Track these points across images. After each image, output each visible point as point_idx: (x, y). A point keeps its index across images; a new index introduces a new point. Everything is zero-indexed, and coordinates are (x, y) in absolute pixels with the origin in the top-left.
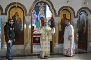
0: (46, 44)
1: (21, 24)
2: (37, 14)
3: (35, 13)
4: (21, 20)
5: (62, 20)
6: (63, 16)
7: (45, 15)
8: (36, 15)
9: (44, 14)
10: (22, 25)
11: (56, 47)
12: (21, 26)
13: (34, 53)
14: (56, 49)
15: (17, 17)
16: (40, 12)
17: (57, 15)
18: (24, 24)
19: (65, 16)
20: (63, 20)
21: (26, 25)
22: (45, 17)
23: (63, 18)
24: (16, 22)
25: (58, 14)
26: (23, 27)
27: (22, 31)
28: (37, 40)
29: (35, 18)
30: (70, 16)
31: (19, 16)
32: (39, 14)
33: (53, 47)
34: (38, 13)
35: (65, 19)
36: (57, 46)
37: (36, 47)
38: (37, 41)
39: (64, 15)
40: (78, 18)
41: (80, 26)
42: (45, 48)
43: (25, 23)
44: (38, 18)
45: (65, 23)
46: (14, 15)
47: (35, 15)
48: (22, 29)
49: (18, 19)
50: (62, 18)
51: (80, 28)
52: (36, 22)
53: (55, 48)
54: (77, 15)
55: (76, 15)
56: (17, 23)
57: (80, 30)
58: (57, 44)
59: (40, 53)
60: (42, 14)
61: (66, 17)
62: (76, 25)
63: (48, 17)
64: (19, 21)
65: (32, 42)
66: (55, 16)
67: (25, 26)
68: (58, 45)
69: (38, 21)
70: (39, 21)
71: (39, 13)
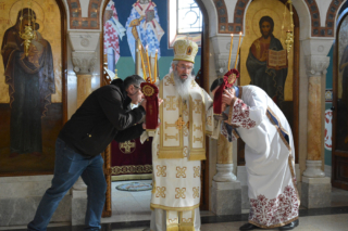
0: (181, 172)
1: (51, 68)
2: (123, 21)
3: (111, 14)
4: (47, 47)
5: (252, 49)
6: (257, 28)
7: (164, 24)
8: (119, 25)
9: (156, 20)
10: (58, 73)
11: (228, 181)
12: (51, 81)
13: (119, 213)
14: (228, 191)
15: (29, 33)
16: (135, 9)
17: (231, 20)
18: (64, 68)
19: (266, 29)
20: (258, 46)
21: (77, 74)
22: (162, 33)
23: (260, 35)
24: (26, 59)
25: (235, 18)
26: (58, 86)
27: (56, 104)
28: (128, 150)
29: (111, 40)
30: (292, 25)
31: (40, 31)
32: (133, 18)
33: (211, 183)
34: (129, 14)
35: (268, 41)
36: (232, 176)
37: (125, 184)
38: (128, 155)
39: (265, 23)
40: (331, 35)
41: (340, 75)
42: (180, 193)
43: (69, 65)
44: (125, 37)
45: (266, 61)
46: (13, 22)
47: (110, 22)
48: (56, 98)
49: (36, 44)
50: (255, 38)
51: (340, 86)
52: (118, 57)
53: (221, 187)
54: (330, 23)
55: (323, 23)
56: (32, 66)
57: (340, 96)
58: (231, 165)
59: (148, 213)
60: (148, 18)
61: (275, 33)
62: (325, 72)
63: (178, 34)
64: (39, 53)
65: (109, 161)
66: (220, 28)
67: (72, 79)
68: (236, 173)
69: (130, 55)
70: (133, 54)
71: (133, 11)
